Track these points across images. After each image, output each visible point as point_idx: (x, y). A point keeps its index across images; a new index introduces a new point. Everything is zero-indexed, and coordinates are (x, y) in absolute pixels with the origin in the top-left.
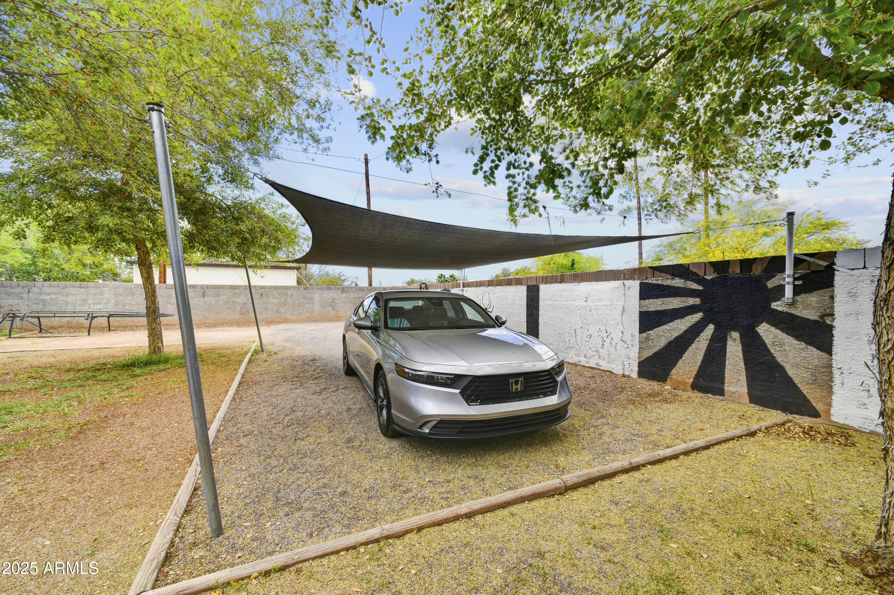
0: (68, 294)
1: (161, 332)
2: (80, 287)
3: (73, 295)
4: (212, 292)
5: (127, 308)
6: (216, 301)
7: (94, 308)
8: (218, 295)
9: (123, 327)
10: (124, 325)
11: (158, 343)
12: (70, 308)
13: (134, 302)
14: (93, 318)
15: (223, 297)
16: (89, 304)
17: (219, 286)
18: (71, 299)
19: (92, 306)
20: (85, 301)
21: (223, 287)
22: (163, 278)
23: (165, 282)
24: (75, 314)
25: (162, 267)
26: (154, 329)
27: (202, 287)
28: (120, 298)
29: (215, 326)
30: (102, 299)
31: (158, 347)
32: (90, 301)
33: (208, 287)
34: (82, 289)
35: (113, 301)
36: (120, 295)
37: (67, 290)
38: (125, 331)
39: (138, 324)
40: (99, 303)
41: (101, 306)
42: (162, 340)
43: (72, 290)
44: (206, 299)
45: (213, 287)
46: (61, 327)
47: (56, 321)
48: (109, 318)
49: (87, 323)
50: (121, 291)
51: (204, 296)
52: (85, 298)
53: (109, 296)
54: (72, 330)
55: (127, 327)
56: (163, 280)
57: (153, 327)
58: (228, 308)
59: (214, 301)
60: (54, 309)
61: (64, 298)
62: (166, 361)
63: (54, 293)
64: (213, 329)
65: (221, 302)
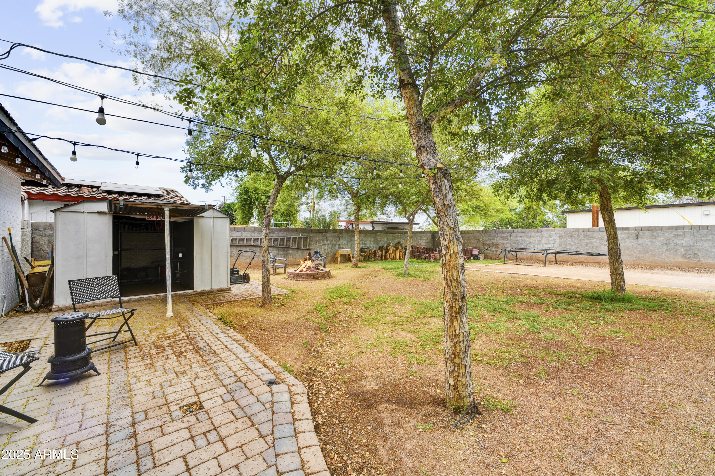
0: (530, 237)
1: (622, 271)
2: (537, 232)
3: (533, 237)
4: (647, 233)
5: (568, 247)
6: (652, 243)
7: (546, 247)
8: (655, 237)
9: (565, 262)
10: (566, 260)
11: (621, 282)
12: (531, 247)
13: (573, 243)
14: (547, 254)
15: (661, 239)
16: (543, 244)
17: (655, 227)
18: (532, 240)
19: (544, 245)
20: (540, 241)
21: (661, 228)
22: (596, 222)
23: (598, 226)
24: (535, 251)
25: (595, 213)
26: (617, 268)
27: (635, 229)
28: (563, 239)
29: (651, 268)
30: (551, 240)
31: (620, 285)
32: (543, 242)
33: (642, 229)
34: (538, 234)
35: (558, 242)
36: (563, 237)
37: (530, 234)
38: (567, 265)
39: (576, 261)
40: (549, 243)
41: (550, 246)
42: (624, 279)
43: (533, 234)
44: (640, 241)
45: (648, 229)
46: (527, 259)
47: (525, 255)
48: (556, 254)
49: (543, 257)
50: (563, 234)
51: (637, 238)
52: (540, 239)
53: (556, 238)
54: (533, 262)
55: (568, 262)
56: (596, 224)
57: (616, 266)
58: (667, 250)
59: (650, 243)
60: (523, 246)
61: (528, 239)
62: (630, 300)
63: (523, 236)
64: (649, 271)
65: (659, 244)
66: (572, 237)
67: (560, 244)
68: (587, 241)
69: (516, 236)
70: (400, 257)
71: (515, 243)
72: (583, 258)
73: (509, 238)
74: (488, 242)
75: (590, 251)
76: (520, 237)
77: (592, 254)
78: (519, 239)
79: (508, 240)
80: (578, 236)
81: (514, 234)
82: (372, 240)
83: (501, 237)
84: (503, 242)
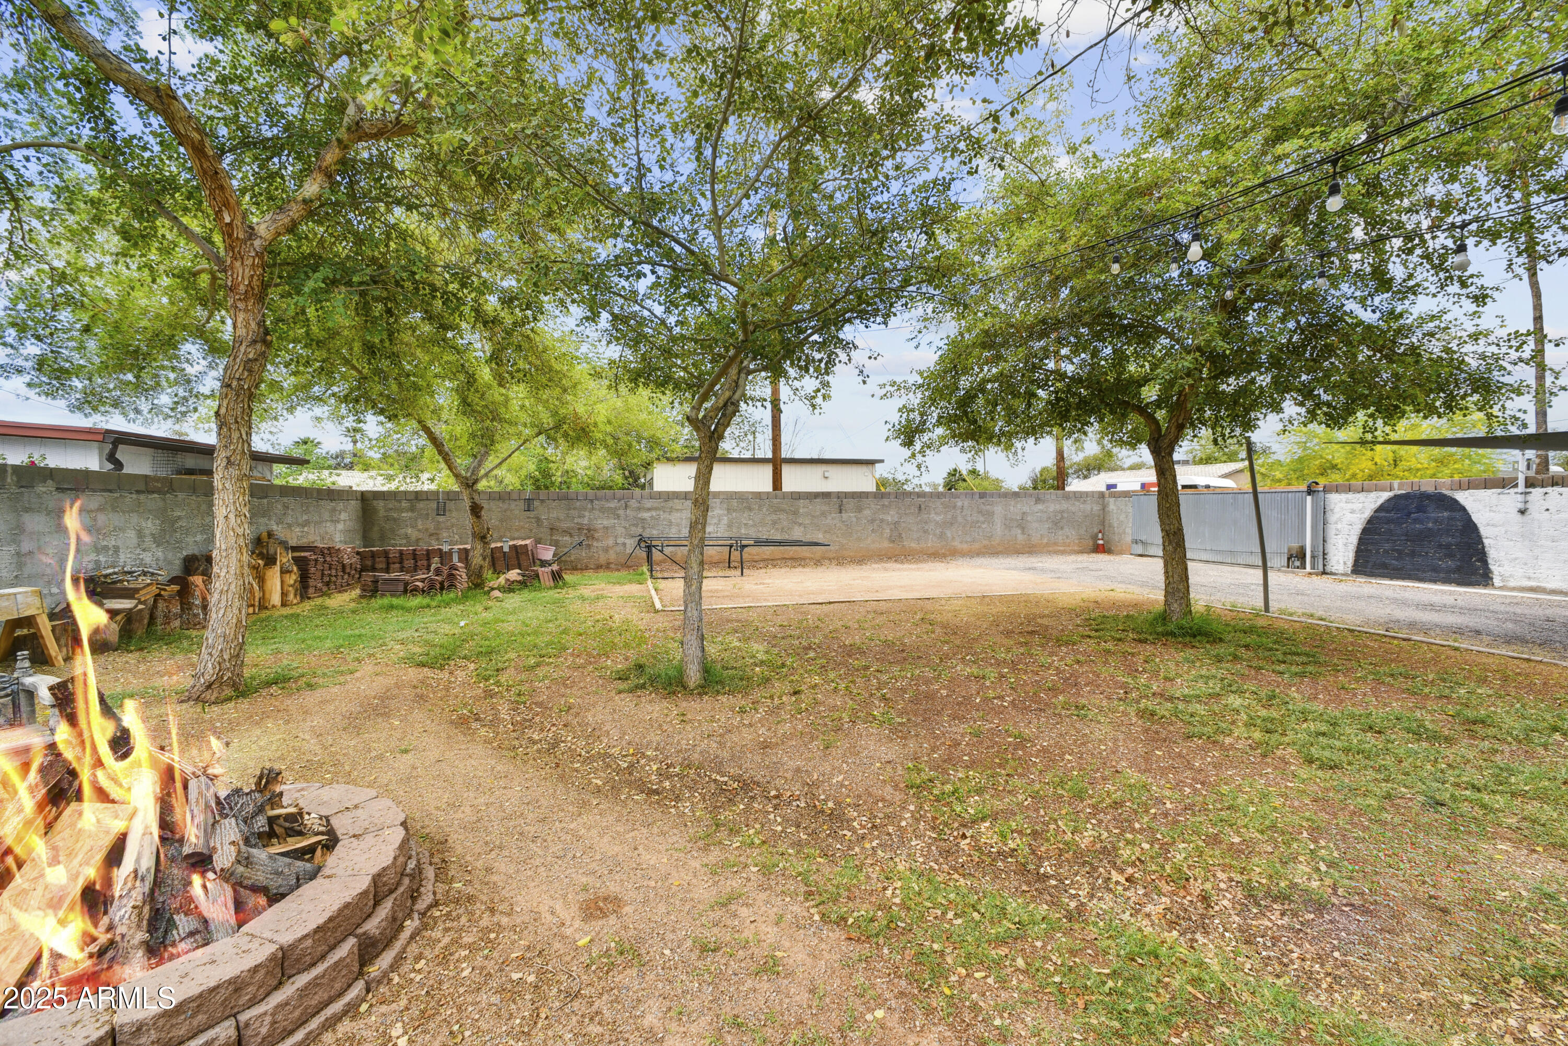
8: (859, 507)
13: (750, 522)
14: (742, 547)
66: (750, 509)
67: (730, 526)
68: (774, 517)
69: (639, 509)
70: (284, 594)
71: (636, 525)
72: (768, 551)
73: (621, 512)
74: (565, 525)
75: (778, 537)
76: (649, 509)
77: (780, 543)
78: (646, 515)
79: (618, 517)
80: (760, 509)
81: (633, 503)
82: (150, 526)
83: (602, 510)
84: (606, 522)
